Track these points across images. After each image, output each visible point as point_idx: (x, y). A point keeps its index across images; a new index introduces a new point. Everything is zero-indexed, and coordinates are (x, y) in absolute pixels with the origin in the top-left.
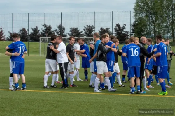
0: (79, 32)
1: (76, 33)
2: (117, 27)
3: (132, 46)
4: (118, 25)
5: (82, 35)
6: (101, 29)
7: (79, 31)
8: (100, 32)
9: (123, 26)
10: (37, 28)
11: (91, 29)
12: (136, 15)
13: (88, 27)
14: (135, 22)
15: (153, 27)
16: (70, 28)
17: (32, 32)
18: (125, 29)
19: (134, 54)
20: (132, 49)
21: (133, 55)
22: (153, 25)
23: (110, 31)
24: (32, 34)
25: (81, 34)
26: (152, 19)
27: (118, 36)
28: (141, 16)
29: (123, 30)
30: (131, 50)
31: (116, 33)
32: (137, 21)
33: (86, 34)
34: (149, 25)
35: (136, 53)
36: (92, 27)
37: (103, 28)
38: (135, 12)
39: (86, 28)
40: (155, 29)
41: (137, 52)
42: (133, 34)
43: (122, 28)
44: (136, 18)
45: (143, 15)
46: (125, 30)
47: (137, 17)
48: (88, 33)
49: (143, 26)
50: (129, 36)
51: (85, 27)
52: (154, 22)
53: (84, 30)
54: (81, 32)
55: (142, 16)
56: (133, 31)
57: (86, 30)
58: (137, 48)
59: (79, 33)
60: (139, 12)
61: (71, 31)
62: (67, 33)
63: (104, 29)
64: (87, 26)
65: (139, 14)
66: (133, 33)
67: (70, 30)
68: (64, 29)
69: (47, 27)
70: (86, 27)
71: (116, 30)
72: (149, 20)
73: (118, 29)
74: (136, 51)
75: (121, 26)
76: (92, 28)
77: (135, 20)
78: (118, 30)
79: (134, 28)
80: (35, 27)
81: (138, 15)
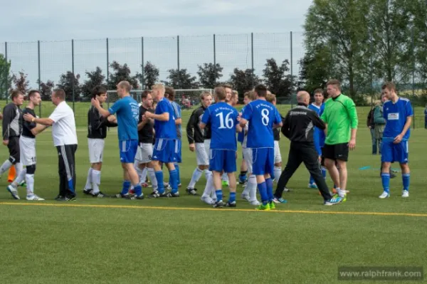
0: (189, 78)
1: (182, 79)
2: (270, 67)
3: (221, 108)
4: (272, 63)
5: (195, 86)
6: (236, 71)
7: (188, 76)
8: (232, 77)
9: (283, 65)
10: (99, 71)
11: (214, 72)
12: (309, 41)
13: (206, 67)
14: (308, 54)
15: (346, 66)
16: (170, 71)
17: (89, 79)
18: (286, 70)
19: (225, 125)
20: (221, 115)
21: (222, 126)
22: (348, 59)
23: (254, 75)
24: (88, 84)
25: (193, 82)
26: (345, 48)
27: (272, 85)
28: (319, 42)
29: (282, 73)
30: (219, 116)
31: (267, 79)
32: (313, 52)
33: (204, 82)
34: (338, 62)
35: (230, 123)
36: (217, 68)
37: (239, 70)
38: (307, 34)
39: (203, 70)
40: (351, 70)
41: (231, 120)
42: (305, 81)
43: (281, 68)
44: (309, 46)
45: (325, 40)
46: (286, 73)
47: (312, 45)
48: (207, 80)
49: (324, 64)
50: (295, 85)
51: (200, 68)
52: (348, 54)
53: (200, 74)
54: (194, 79)
55: (323, 42)
56: (304, 74)
57: (203, 74)
58: (230, 111)
59: (189, 81)
60: (316, 33)
61: (171, 77)
62: (162, 81)
63: (242, 72)
64: (206, 64)
65: (316, 37)
66: (303, 78)
67: (169, 74)
68: (157, 72)
69: (120, 70)
70: (203, 67)
71: (267, 73)
72: (336, 51)
73: (271, 71)
74: (229, 118)
75: (279, 64)
76: (217, 70)
77: (306, 51)
78: (271, 74)
79: (307, 69)
80: (95, 70)
81: (313, 39)
